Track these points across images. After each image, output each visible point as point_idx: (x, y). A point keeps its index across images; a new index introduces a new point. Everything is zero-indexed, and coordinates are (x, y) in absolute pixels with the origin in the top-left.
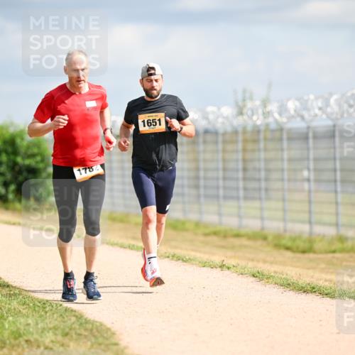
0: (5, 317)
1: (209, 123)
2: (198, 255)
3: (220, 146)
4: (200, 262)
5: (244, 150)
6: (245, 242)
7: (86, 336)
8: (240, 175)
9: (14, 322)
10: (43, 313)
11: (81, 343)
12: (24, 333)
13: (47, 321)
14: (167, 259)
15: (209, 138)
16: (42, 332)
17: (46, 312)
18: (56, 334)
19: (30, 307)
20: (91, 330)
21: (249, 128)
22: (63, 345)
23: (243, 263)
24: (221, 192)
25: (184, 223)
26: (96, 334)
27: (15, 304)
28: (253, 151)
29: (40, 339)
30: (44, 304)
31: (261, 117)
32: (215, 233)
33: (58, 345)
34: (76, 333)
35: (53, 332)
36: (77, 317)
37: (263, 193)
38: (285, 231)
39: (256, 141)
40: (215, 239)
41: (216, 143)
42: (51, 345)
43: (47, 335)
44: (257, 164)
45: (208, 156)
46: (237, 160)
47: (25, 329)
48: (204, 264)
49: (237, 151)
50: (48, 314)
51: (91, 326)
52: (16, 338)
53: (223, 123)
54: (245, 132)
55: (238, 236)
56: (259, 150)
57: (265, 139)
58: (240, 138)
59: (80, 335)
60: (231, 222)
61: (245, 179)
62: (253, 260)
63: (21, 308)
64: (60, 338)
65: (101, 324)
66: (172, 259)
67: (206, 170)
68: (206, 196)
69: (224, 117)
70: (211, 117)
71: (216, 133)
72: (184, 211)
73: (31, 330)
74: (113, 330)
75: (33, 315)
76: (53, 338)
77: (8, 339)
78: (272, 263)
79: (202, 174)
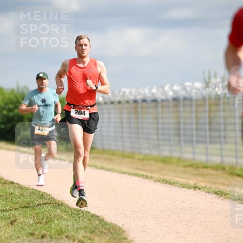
0: (52, 221)
1: (187, 93)
2: (180, 180)
3: (194, 108)
4: (181, 185)
5: (210, 111)
6: (210, 171)
7: (105, 233)
8: (207, 127)
9: (58, 224)
10: (77, 218)
11: (102, 238)
12: (65, 231)
13: (80, 223)
14: (159, 182)
15: (187, 103)
16: (77, 230)
17: (79, 217)
18: (86, 232)
19: (69, 214)
20: (109, 229)
21: (213, 96)
22: (90, 239)
23: (209, 185)
24: (195, 138)
25: (170, 159)
26: (112, 231)
27: (59, 212)
28: (216, 111)
29: (75, 235)
30: (78, 212)
31: (221, 89)
32: (191, 166)
33: (87, 239)
34: (99, 231)
35: (84, 231)
36: (99, 220)
37: (222, 139)
38: (237, 164)
39: (217, 105)
40: (190, 169)
41: (192, 106)
42: (82, 239)
43: (80, 232)
44: (218, 120)
45: (186, 115)
46: (205, 118)
47: (65, 229)
48: (183, 186)
49: (205, 111)
50: (81, 219)
51: (109, 226)
52: (59, 235)
53: (196, 93)
54: (210, 99)
55: (205, 167)
56: (220, 111)
57: (224, 104)
58: (207, 103)
59: (102, 232)
60: (201, 158)
61: (210, 130)
62: (215, 183)
63: (63, 214)
64: (88, 234)
65: (116, 225)
66: (162, 183)
67: (185, 124)
68: (185, 141)
69: (196, 89)
70: (188, 89)
71: (191, 99)
72: (170, 151)
73: (70, 229)
74: (123, 229)
75: (71, 219)
76: (84, 235)
77: (55, 235)
78: (228, 185)
79: (182, 126)
